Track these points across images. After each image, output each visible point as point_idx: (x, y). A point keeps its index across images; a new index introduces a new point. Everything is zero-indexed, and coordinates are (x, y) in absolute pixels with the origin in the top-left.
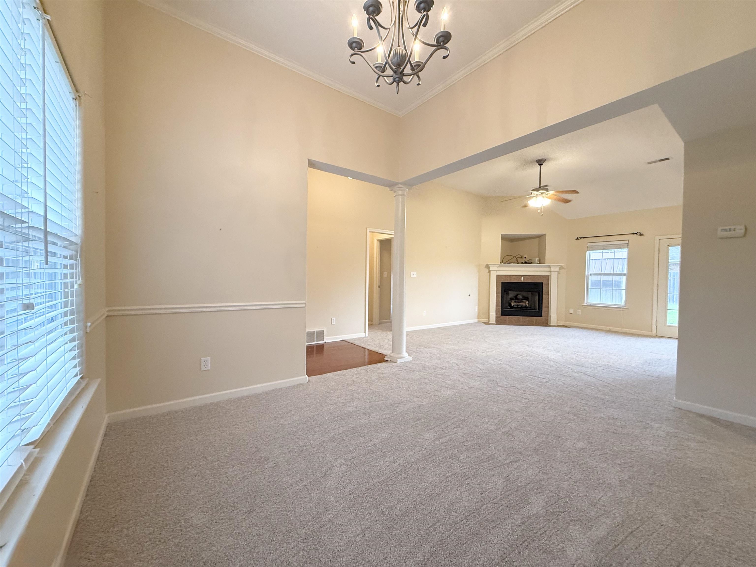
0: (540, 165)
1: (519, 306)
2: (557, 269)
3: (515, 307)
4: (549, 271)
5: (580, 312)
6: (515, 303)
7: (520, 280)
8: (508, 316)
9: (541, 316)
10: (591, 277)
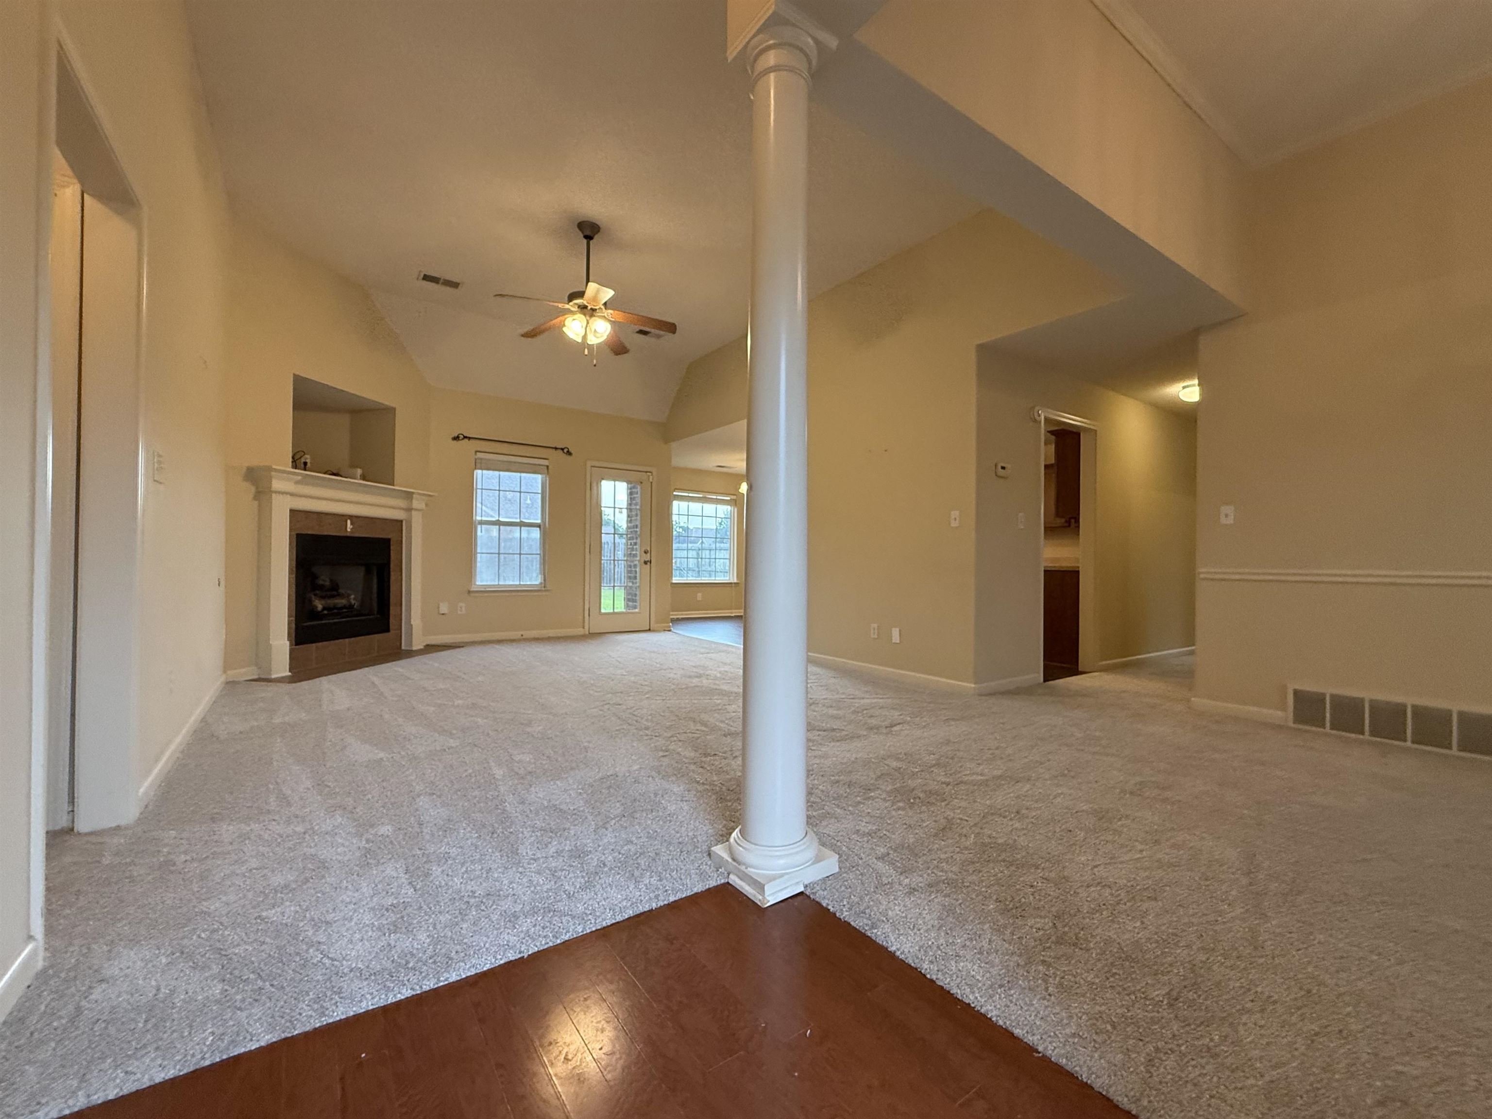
0: (589, 238)
1: (335, 608)
2: (422, 506)
3: (326, 612)
4: (403, 509)
5: (463, 609)
6: (323, 602)
7: (344, 528)
8: (314, 645)
9: (387, 630)
10: (479, 527)
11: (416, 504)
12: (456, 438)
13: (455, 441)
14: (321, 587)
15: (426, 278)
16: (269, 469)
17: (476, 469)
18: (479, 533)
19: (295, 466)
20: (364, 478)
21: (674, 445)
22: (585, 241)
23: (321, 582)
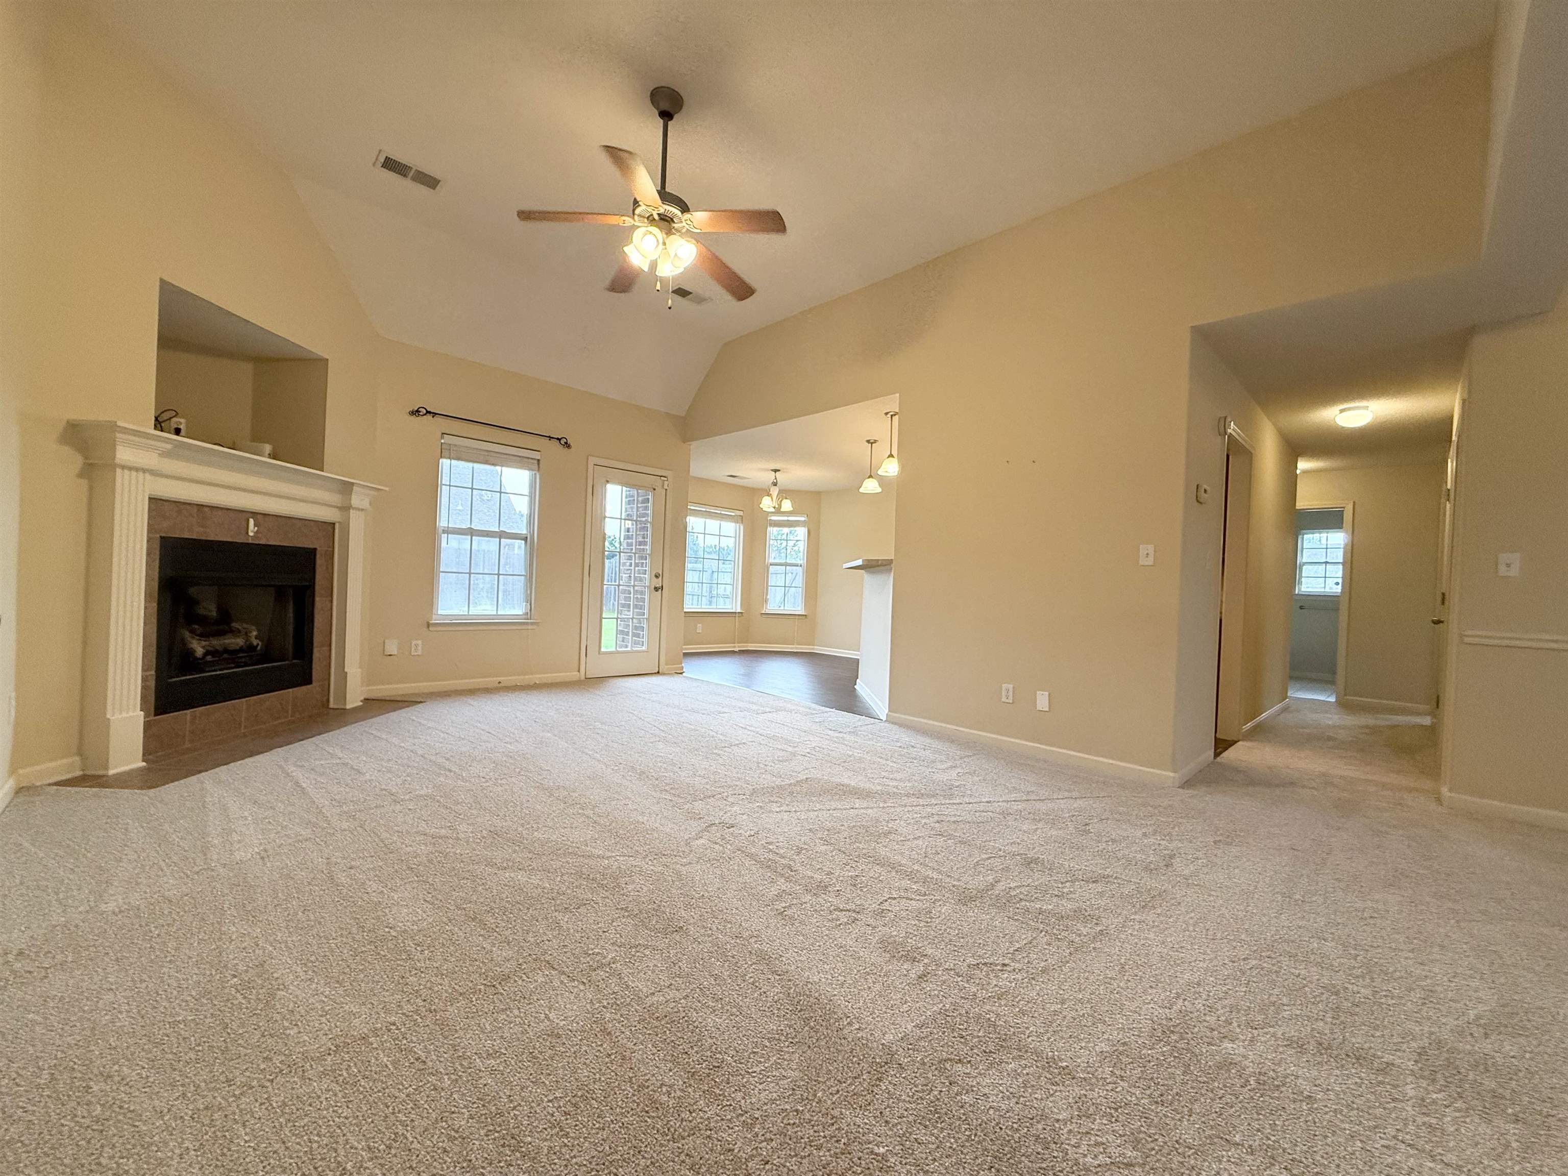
0: (667, 115)
1: (226, 651)
2: (365, 504)
3: (209, 658)
4: (337, 507)
5: (420, 648)
6: (204, 643)
7: (243, 532)
8: (188, 712)
9: (307, 679)
10: (444, 536)
11: (356, 500)
12: (416, 413)
13: (413, 418)
14: (203, 620)
15: (390, 164)
16: (113, 427)
17: (441, 457)
18: (444, 544)
19: (159, 424)
20: (273, 456)
21: (694, 444)
22: (661, 122)
23: (202, 611)
